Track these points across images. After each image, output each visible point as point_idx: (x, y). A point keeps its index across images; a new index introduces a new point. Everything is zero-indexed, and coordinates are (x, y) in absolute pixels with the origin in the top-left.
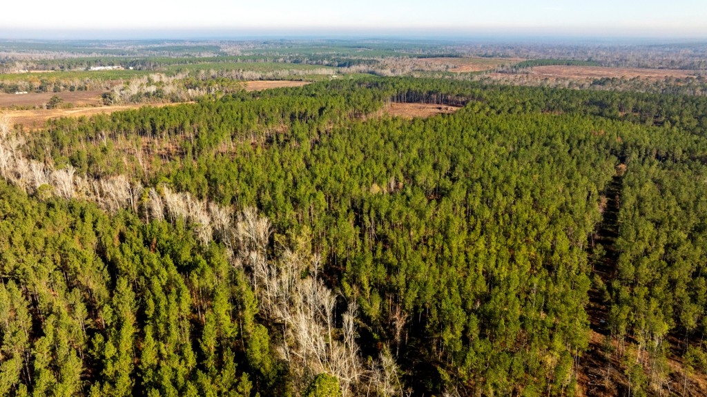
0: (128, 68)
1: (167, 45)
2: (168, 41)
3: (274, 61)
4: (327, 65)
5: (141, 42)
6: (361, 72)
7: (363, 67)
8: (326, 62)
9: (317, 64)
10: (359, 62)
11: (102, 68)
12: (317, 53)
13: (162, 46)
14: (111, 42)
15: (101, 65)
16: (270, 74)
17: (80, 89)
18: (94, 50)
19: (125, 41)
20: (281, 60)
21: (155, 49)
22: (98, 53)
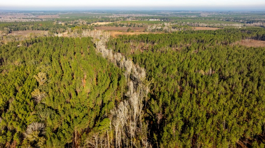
0: (161, 20)
1: (182, 12)
2: (183, 11)
3: (218, 20)
4: (241, 22)
5: (174, 11)
6: (256, 26)
7: (259, 24)
8: (241, 21)
9: (237, 21)
10: (258, 21)
11: (153, 20)
12: (241, 17)
13: (180, 13)
14: (163, 11)
15: (154, 19)
16: (211, 25)
17: (141, 26)
18: (156, 14)
19: (169, 11)
20: (222, 19)
21: (176, 14)
22: (156, 15)
